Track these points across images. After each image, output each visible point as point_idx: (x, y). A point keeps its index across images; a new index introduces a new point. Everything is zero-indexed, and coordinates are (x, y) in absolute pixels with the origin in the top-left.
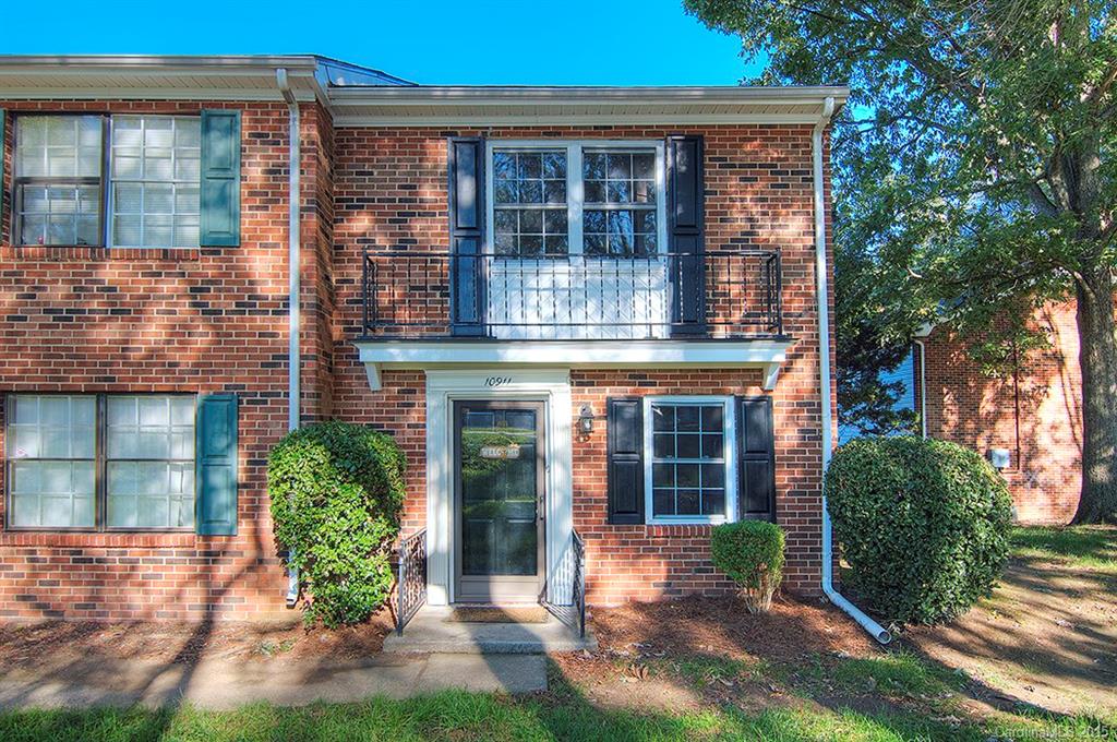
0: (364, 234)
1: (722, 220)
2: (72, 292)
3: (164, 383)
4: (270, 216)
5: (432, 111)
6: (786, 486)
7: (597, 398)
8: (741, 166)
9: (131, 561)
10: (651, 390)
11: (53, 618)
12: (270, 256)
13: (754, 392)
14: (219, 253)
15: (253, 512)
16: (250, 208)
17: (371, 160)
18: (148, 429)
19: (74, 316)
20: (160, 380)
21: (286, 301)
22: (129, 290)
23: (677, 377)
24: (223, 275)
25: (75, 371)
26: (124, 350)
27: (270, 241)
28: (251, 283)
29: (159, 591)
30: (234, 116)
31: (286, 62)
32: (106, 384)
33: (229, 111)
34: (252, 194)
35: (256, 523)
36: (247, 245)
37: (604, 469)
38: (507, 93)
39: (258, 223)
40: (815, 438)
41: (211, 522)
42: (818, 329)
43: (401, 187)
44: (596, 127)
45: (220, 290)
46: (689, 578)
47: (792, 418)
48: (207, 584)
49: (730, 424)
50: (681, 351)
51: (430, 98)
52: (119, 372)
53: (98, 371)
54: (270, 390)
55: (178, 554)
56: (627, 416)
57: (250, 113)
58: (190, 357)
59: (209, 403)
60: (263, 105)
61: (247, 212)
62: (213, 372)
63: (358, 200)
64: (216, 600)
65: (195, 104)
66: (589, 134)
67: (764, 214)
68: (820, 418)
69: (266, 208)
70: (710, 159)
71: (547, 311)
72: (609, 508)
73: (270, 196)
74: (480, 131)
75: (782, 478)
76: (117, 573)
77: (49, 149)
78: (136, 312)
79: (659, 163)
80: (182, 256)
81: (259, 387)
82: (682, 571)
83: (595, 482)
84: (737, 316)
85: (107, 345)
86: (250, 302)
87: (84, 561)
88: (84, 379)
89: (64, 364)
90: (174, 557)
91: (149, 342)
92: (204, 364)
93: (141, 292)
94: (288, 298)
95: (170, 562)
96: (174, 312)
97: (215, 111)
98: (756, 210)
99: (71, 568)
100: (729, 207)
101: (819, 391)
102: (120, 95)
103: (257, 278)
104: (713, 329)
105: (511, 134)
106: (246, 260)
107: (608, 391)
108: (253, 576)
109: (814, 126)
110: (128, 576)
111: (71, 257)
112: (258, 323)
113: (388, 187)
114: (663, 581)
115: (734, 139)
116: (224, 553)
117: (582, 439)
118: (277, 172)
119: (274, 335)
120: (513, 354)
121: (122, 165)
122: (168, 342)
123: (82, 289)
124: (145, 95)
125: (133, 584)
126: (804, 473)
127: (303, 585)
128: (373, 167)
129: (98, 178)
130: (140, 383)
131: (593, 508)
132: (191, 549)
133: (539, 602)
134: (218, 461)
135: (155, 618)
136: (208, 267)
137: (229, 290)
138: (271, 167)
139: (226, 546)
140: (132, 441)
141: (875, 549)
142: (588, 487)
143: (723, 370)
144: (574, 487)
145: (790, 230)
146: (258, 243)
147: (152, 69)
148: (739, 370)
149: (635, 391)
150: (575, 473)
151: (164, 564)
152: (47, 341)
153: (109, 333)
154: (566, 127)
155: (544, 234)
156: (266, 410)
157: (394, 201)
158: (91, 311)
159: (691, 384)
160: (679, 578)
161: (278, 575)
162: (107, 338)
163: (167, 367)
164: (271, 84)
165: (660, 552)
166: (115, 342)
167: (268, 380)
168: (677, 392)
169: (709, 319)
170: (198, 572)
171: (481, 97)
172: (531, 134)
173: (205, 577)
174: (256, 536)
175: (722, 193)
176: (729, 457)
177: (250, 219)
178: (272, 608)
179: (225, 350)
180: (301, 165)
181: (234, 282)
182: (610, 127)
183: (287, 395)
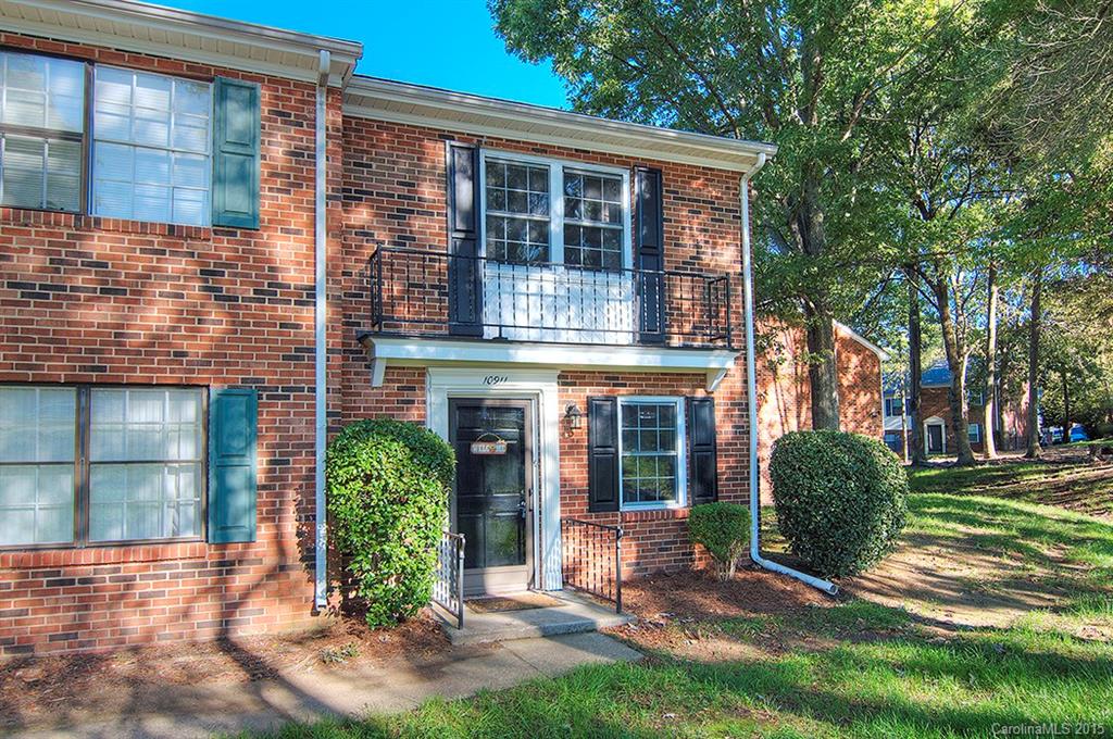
0: (363, 227)
1: (676, 245)
2: (48, 265)
3: (168, 375)
4: (294, 201)
5: (446, 115)
6: (723, 474)
7: (579, 396)
8: (689, 200)
9: (125, 579)
10: (623, 390)
11: (19, 655)
12: (291, 243)
13: (700, 393)
14: (234, 234)
15: (274, 515)
16: (270, 189)
17: (368, 153)
18: (136, 427)
19: (51, 293)
20: (164, 371)
21: (311, 292)
22: (125, 267)
23: (643, 379)
24: (240, 258)
25: (51, 358)
26: (117, 336)
27: (292, 227)
28: (272, 269)
29: (161, 610)
30: (253, 89)
31: (332, 45)
32: (94, 374)
33: (249, 83)
34: (272, 175)
35: (278, 527)
36: (266, 229)
37: (585, 462)
38: (517, 109)
39: (279, 207)
40: (744, 433)
41: (227, 528)
42: (745, 342)
43: (400, 183)
44: (577, 150)
45: (236, 275)
46: (653, 557)
47: (728, 415)
48: (222, 598)
49: (681, 421)
50: (659, 357)
51: (446, 101)
52: (112, 360)
53: (83, 359)
54: (292, 385)
55: (184, 566)
56: (605, 413)
57: (269, 89)
58: (200, 346)
59: (225, 398)
60: (284, 82)
61: (267, 193)
62: (228, 364)
63: (356, 192)
64: (232, 614)
65: (206, 68)
66: (572, 155)
67: (707, 242)
68: (748, 416)
69: (288, 192)
70: (667, 191)
71: (535, 314)
72: (589, 498)
73: (292, 180)
74: (476, 139)
75: (722, 466)
76: (107, 594)
77: (8, 91)
78: (133, 292)
79: (626, 188)
80: (192, 234)
81: (280, 381)
82: (648, 551)
83: (579, 474)
84: (687, 328)
85: (95, 329)
86: (270, 288)
87: (62, 583)
88: (64, 368)
89: (36, 349)
90: (180, 570)
91: (149, 328)
92: (217, 355)
93: (140, 271)
94: (314, 288)
95: (176, 576)
96: (182, 296)
97: (230, 80)
98: (701, 238)
99: (45, 593)
100: (682, 234)
101: (746, 393)
102: (114, 43)
103: (278, 265)
104: (670, 338)
105: (504, 146)
106: (266, 245)
107: (589, 391)
108: (274, 585)
109: (743, 173)
110: (123, 596)
111: (47, 224)
112: (280, 313)
113: (387, 182)
114: (634, 561)
115: (684, 176)
116: (240, 562)
117: (567, 435)
118: (302, 155)
119: (297, 326)
120: (523, 355)
121: (103, 123)
122: (174, 329)
123: (61, 262)
124: (144, 48)
125: (126, 606)
126: (736, 461)
127: (330, 589)
128: (372, 160)
129: (81, 135)
130: (138, 374)
131: (576, 498)
132: (201, 560)
133: (529, 589)
134: (236, 461)
135: (156, 642)
136: (224, 248)
137: (247, 276)
138: (293, 149)
139: (243, 554)
140: (116, 440)
141: (826, 520)
142: (572, 479)
143: (677, 374)
144: (561, 479)
145: (724, 257)
146: (279, 227)
147: (178, 25)
148: (689, 374)
149: (610, 391)
150: (561, 467)
151: (168, 579)
152: (13, 321)
153: (100, 314)
154: (551, 146)
155: (528, 243)
156: (288, 406)
157: (393, 196)
158: (73, 289)
159: (653, 386)
160: (646, 557)
161: (301, 581)
162: (96, 321)
163: (172, 357)
164: (312, 64)
165: (631, 535)
166: (106, 326)
167: (290, 373)
168: (642, 393)
169: (667, 329)
170: (209, 585)
171: (493, 109)
172: (522, 148)
173: (219, 588)
174: (279, 541)
175: (676, 221)
176: (681, 449)
177: (270, 202)
178: (294, 617)
179: (241, 340)
180: (327, 150)
181: (251, 268)
182: (589, 152)
183: (313, 390)
